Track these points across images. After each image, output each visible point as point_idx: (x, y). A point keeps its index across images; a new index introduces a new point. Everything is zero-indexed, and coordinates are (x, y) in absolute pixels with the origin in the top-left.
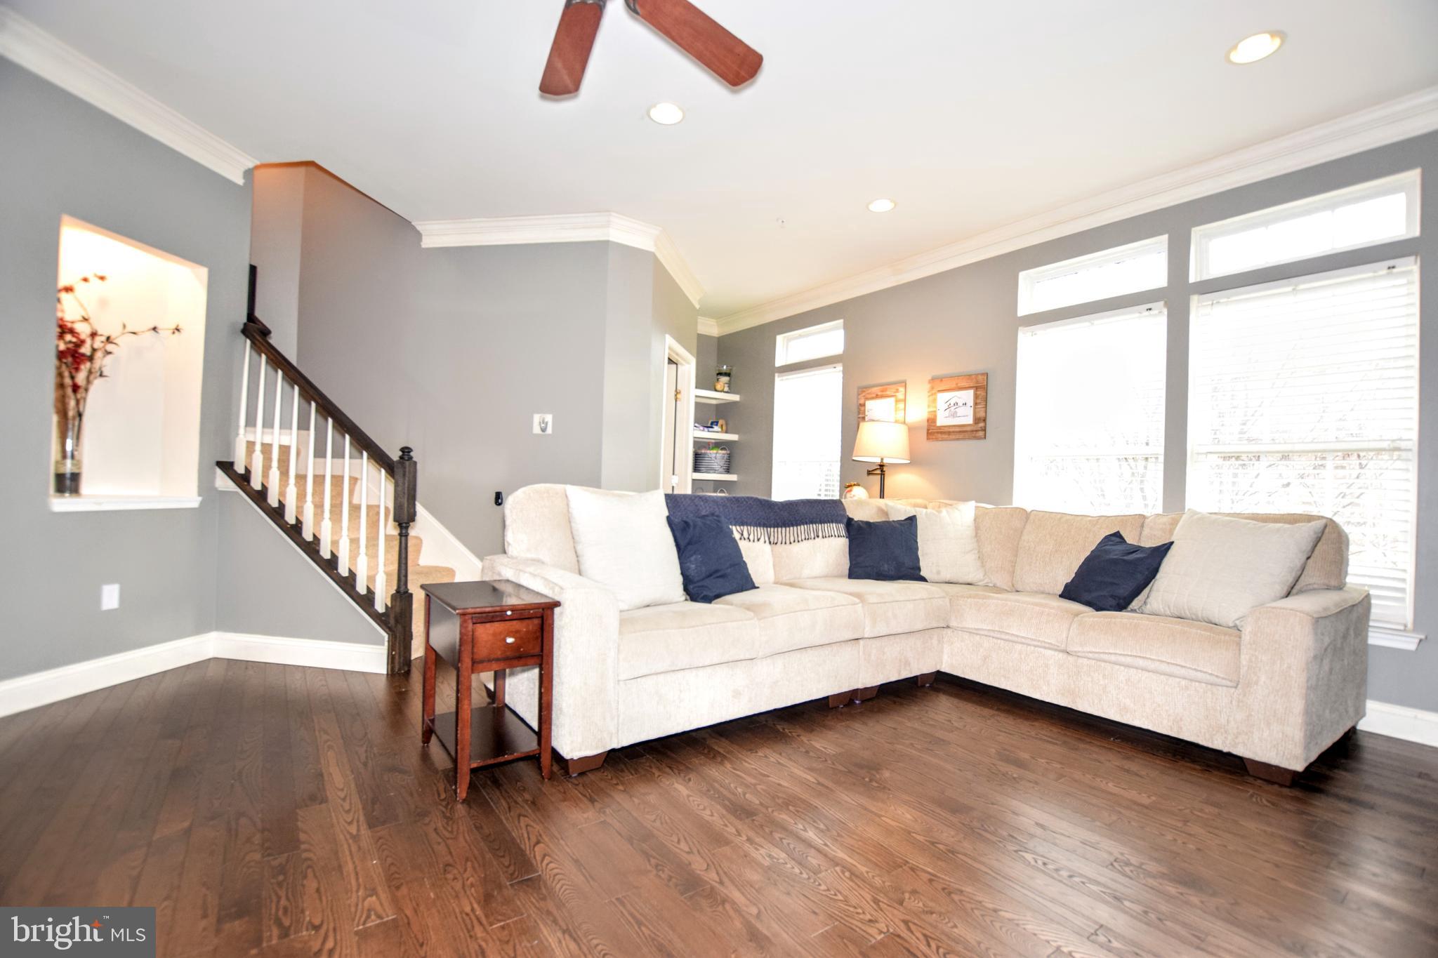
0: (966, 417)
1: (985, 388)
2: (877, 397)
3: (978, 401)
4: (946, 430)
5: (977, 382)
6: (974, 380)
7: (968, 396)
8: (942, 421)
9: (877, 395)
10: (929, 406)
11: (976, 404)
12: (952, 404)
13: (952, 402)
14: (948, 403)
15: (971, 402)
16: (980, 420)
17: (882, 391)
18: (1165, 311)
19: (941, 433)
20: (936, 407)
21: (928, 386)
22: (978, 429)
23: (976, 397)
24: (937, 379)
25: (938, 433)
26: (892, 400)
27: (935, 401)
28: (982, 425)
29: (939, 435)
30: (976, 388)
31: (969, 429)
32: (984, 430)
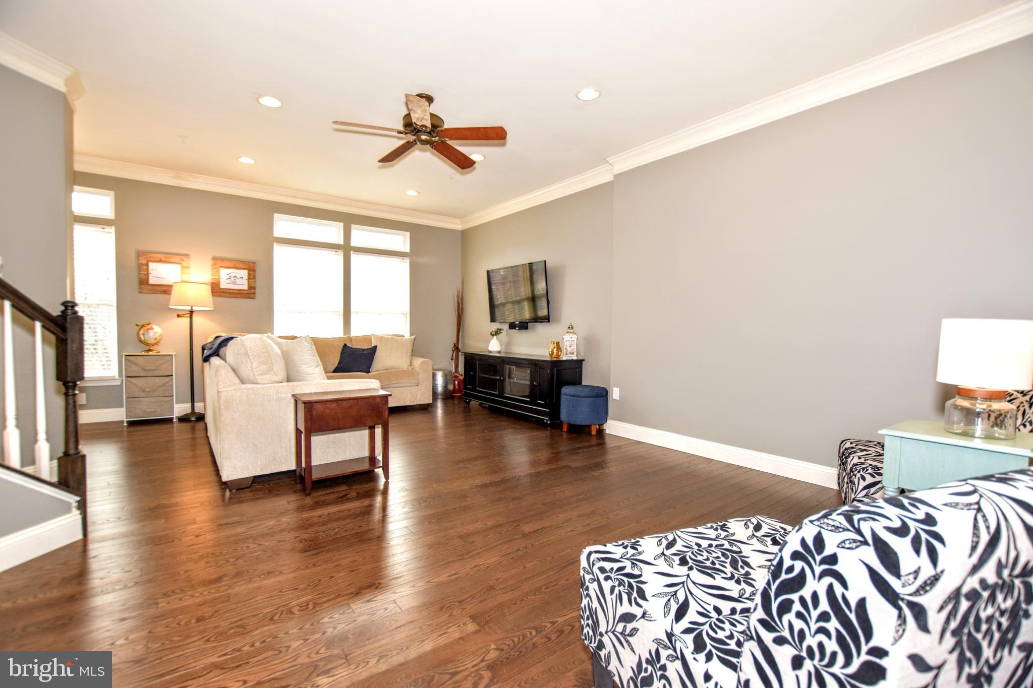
0: (243, 285)
1: (254, 271)
2: (160, 261)
3: (251, 277)
4: (227, 291)
5: (250, 266)
6: (247, 265)
7: (244, 273)
8: (223, 285)
9: (161, 260)
10: (212, 275)
11: (249, 279)
12: (232, 277)
13: (233, 275)
14: (229, 275)
15: (246, 277)
16: (252, 288)
17: (166, 258)
18: (342, 254)
19: (224, 293)
20: (219, 276)
21: (211, 262)
22: (250, 293)
23: (249, 275)
24: (219, 259)
25: (221, 292)
26: (178, 267)
27: (218, 272)
28: (253, 291)
29: (222, 294)
30: (249, 270)
31: (244, 292)
32: (254, 293)
